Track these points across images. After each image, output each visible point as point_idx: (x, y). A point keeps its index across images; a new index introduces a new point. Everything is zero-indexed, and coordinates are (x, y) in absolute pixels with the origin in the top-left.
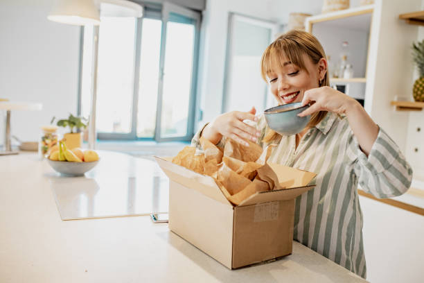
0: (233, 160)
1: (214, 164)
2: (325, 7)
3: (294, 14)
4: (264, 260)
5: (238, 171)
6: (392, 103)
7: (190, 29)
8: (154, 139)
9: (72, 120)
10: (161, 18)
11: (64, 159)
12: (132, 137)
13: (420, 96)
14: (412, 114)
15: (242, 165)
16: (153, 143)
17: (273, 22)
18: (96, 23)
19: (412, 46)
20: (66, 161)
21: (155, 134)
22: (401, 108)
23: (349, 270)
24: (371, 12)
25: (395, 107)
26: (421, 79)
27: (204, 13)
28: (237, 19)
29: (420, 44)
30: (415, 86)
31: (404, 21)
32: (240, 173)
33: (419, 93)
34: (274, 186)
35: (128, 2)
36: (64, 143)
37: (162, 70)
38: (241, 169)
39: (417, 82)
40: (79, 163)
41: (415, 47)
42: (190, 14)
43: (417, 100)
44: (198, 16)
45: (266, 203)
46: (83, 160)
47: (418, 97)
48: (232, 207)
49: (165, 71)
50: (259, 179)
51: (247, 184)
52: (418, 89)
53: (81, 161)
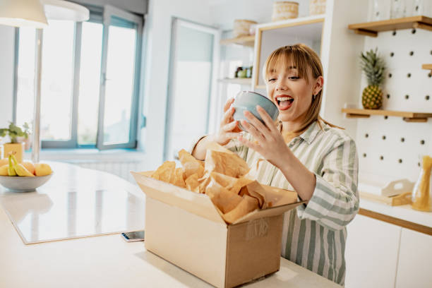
0: (222, 176)
1: (195, 179)
2: (274, 15)
3: (239, 21)
4: (255, 278)
5: (228, 187)
6: (343, 110)
7: (132, 33)
8: (96, 146)
9: (12, 130)
10: (102, 21)
11: (14, 174)
12: (73, 145)
13: (369, 103)
14: (360, 120)
15: (233, 181)
16: (95, 151)
17: (214, 27)
18: (40, 25)
19: (360, 55)
20: (17, 176)
21: (97, 141)
22: (352, 115)
23: (332, 280)
24: (322, 21)
25: (345, 114)
26: (369, 87)
27: (146, 17)
28: (180, 24)
29: (368, 53)
30: (364, 94)
31: (353, 31)
32: (230, 189)
33: (368, 100)
34: (263, 201)
35: (65, 2)
36: (14, 156)
37: (104, 75)
38: (231, 186)
39: (366, 90)
40: (30, 177)
41: (363, 57)
42: (132, 18)
43: (366, 108)
44: (140, 20)
45: (257, 220)
46: (35, 174)
47: (367, 105)
48: (225, 226)
49: (108, 77)
50: (249, 195)
51: (240, 201)
52: (368, 97)
53: (32, 175)
